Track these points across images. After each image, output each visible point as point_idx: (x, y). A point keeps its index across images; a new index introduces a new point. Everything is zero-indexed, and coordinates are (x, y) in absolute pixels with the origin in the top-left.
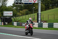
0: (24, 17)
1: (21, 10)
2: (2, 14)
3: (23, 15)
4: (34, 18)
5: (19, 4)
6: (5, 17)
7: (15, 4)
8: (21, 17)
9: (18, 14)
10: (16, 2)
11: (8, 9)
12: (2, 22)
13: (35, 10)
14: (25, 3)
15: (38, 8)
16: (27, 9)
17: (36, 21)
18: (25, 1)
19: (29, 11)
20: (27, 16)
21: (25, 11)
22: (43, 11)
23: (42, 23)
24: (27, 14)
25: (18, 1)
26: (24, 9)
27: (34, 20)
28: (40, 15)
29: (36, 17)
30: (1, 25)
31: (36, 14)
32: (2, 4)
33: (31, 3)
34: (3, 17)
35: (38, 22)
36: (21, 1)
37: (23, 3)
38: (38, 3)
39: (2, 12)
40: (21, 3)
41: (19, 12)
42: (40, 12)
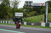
0: (33, 17)
1: (31, 12)
2: (14, 15)
3: (32, 16)
4: (42, 18)
5: (28, 7)
6: (16, 17)
7: (26, 7)
8: (30, 18)
9: (28, 15)
10: (26, 5)
11: (19, 11)
12: (13, 21)
13: (43, 12)
14: (34, 6)
15: (45, 10)
16: (36, 11)
17: (44, 21)
18: (34, 4)
19: (38, 12)
20: (36, 17)
21: (34, 12)
22: (50, 13)
23: (49, 23)
24: (36, 15)
25: (28, 4)
26: (33, 11)
27: (41, 20)
28: (47, 16)
29: (44, 17)
30: (13, 24)
31: (44, 15)
32: (14, 7)
33: (40, 6)
34: (14, 18)
35: (45, 22)
36: (30, 4)
37: (32, 6)
38: (46, 6)
39: (14, 13)
40: (30, 6)
41: (29, 13)
42: (47, 14)
